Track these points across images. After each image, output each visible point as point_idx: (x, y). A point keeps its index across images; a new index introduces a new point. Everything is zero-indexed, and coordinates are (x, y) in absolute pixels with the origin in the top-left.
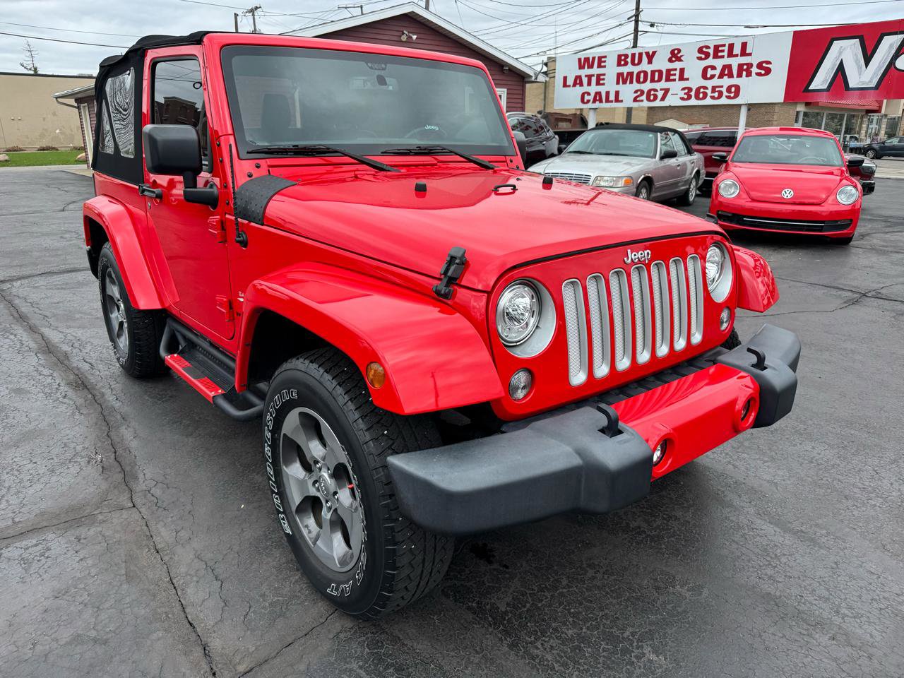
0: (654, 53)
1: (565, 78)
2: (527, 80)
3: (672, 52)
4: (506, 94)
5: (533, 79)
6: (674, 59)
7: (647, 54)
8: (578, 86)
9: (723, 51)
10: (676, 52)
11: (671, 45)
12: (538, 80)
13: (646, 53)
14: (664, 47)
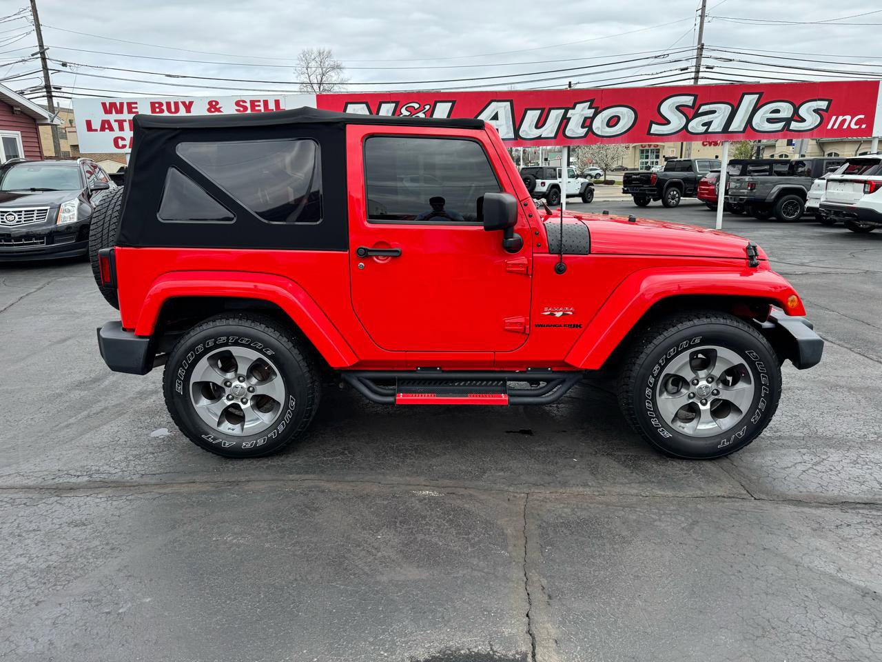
0: (191, 103)
1: (89, 123)
2: (38, 122)
3: (210, 103)
4: (20, 137)
5: (49, 121)
6: (213, 110)
7: (184, 103)
8: (107, 131)
9: (259, 106)
10: (214, 103)
11: (207, 97)
12: (54, 123)
13: (182, 102)
14: (202, 98)
